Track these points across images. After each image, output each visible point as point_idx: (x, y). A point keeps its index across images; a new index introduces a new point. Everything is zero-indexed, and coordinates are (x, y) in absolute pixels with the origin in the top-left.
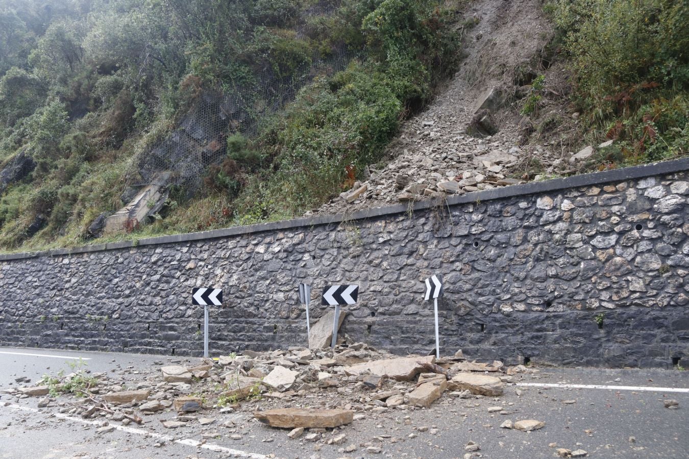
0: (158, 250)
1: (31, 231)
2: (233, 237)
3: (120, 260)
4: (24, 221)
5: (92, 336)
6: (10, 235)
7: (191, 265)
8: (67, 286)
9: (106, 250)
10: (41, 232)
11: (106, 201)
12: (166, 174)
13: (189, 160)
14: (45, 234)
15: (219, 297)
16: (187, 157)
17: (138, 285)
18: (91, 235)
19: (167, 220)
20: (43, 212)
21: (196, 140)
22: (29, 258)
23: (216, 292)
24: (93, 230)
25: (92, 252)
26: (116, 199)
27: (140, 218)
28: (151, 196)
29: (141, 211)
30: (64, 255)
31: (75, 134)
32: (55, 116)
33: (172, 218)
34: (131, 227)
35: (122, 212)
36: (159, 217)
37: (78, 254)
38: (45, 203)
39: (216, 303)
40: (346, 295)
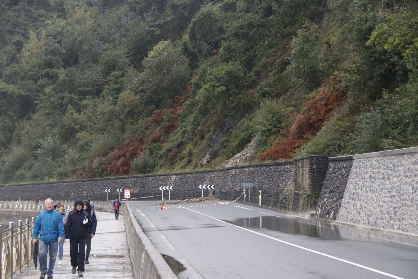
0: (203, 174)
2: (211, 172)
4: (185, 160)
6: (184, 164)
8: (189, 183)
9: (196, 173)
12: (211, 149)
16: (217, 143)
18: (194, 168)
20: (190, 157)
21: (220, 137)
24: (195, 166)
26: (200, 157)
27: (204, 164)
28: (207, 156)
29: (205, 161)
30: (189, 174)
31: (199, 128)
32: (196, 119)
33: (210, 163)
34: (202, 166)
35: (201, 161)
36: (207, 163)
37: (192, 173)
38: (190, 154)
39: (205, 188)
40: (212, 187)
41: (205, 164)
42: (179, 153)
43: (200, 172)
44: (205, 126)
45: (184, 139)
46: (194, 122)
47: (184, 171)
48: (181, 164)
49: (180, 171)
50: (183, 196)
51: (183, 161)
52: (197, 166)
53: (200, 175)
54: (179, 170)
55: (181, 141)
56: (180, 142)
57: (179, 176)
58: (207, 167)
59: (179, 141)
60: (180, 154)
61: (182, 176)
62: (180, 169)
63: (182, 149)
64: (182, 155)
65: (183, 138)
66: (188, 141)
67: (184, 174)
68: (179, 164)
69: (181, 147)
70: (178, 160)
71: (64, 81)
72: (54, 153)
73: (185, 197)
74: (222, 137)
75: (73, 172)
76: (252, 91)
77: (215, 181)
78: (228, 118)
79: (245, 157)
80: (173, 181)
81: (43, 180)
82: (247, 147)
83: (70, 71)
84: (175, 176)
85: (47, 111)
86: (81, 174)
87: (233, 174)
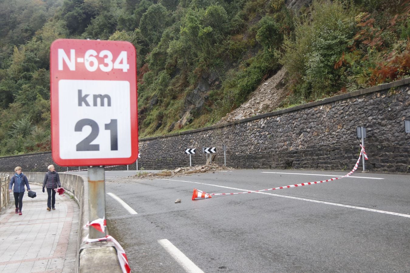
0: (185, 136)
1: (157, 127)
2: (200, 131)
3: (177, 139)
4: (154, 125)
5: (169, 165)
6: (151, 130)
7: (191, 141)
8: (164, 148)
9: (173, 136)
11: (175, 117)
12: (192, 106)
13: (200, 100)
14: (161, 129)
15: (194, 151)
17: (180, 148)
18: (170, 130)
19: (191, 124)
20: (160, 120)
21: (203, 92)
22: (154, 139)
23: (193, 149)
24: (171, 128)
25: (170, 136)
26: (177, 117)
27: (183, 124)
28: (187, 115)
29: (184, 121)
30: (163, 138)
31: (170, 87)
32: (164, 79)
33: (193, 123)
34: (181, 127)
35: (179, 121)
36: (188, 123)
37: (166, 137)
38: (161, 117)
39: (194, 153)
40: (212, 150)
41: (186, 125)
42: (143, 119)
43: (181, 134)
44: (176, 86)
45: (148, 105)
46: (162, 83)
47: (154, 136)
48: (148, 130)
49: (148, 137)
50: (156, 165)
51: (151, 125)
52: (174, 128)
53: (181, 138)
54: (146, 136)
55: (144, 108)
56: (143, 108)
57: (148, 142)
58: (188, 128)
59: (142, 107)
60: (145, 120)
61: (152, 142)
62: (148, 134)
63: (145, 115)
64: (147, 121)
65: (146, 104)
66: (152, 107)
67: (156, 138)
68: (144, 131)
69: (144, 113)
70: (142, 126)
71: (37, 79)
72: (25, 132)
73: (158, 166)
74: (206, 91)
75: (38, 146)
76: (240, 37)
77: (212, 143)
78: (213, 68)
79: (261, 105)
80: (141, 148)
81: (13, 154)
82: (254, 95)
83: (42, 72)
84: (143, 143)
85: (23, 102)
86: (45, 147)
87: (263, 125)
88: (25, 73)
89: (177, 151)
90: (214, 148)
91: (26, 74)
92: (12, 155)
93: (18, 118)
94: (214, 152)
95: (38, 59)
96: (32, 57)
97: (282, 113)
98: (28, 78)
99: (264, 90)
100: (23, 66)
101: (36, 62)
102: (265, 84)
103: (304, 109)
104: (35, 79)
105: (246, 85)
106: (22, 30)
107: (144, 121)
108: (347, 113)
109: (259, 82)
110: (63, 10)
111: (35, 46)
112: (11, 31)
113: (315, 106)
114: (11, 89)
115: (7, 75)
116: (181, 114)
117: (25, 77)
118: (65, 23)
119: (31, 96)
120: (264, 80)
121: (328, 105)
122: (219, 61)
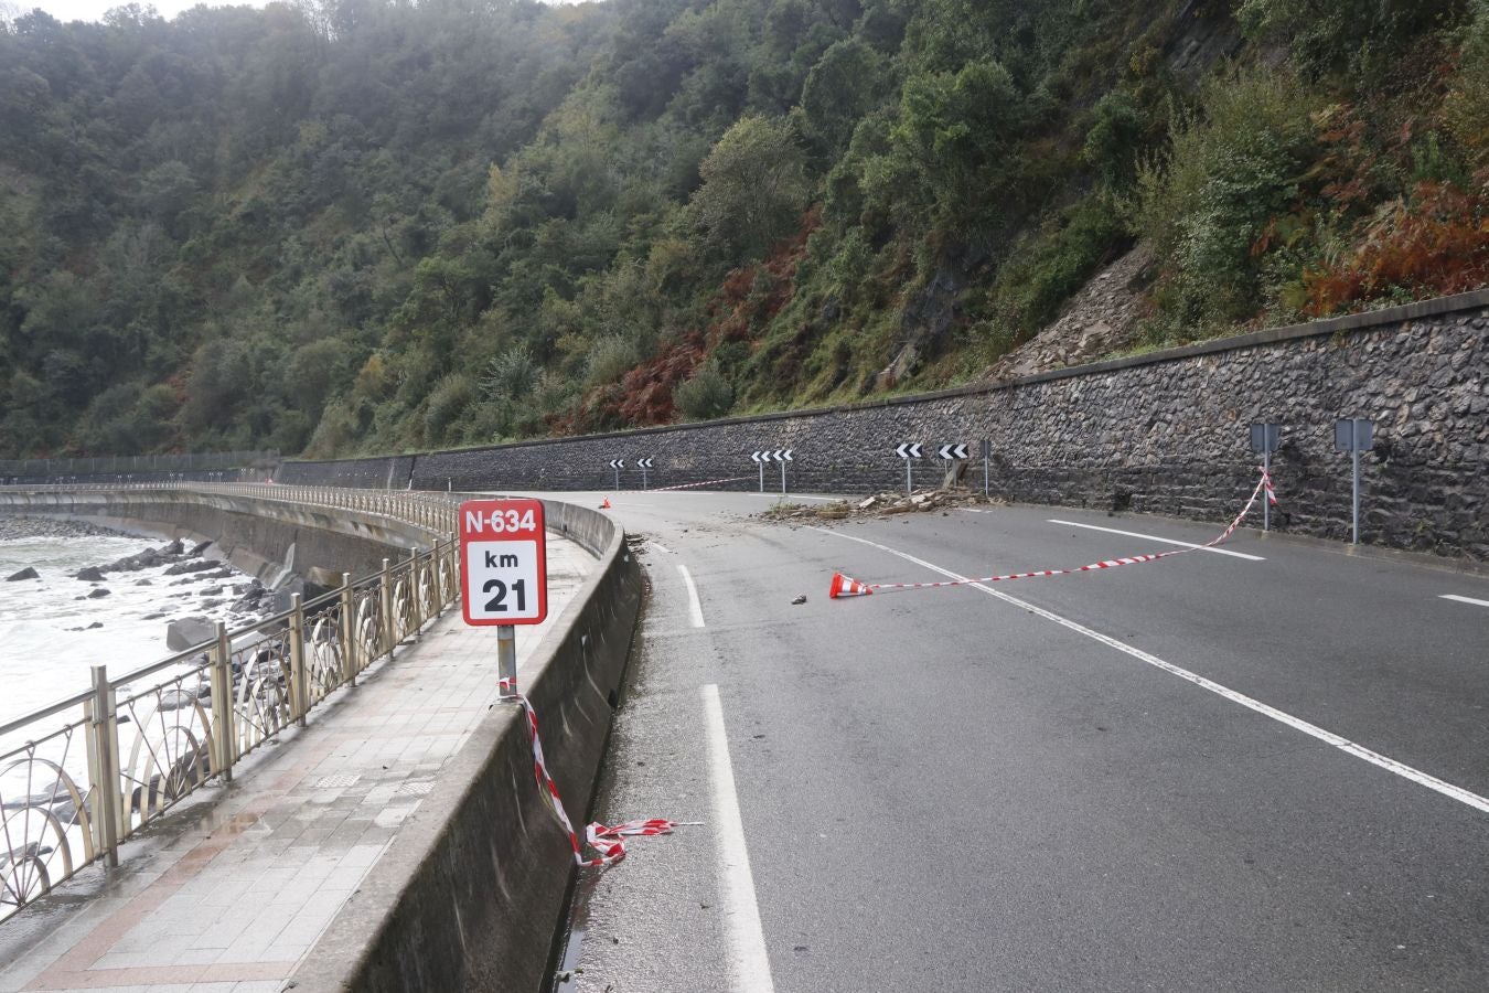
0: (900, 409)
1: (837, 382)
2: (935, 400)
3: (879, 416)
4: (829, 373)
5: (860, 482)
6: (821, 388)
7: (913, 423)
8: (848, 439)
9: (872, 407)
10: (842, 383)
11: (877, 358)
12: (921, 331)
13: (940, 314)
14: (844, 386)
15: (919, 450)
16: (939, 311)
17: (885, 439)
18: (865, 392)
19: (917, 378)
20: (843, 364)
21: (949, 292)
22: (826, 413)
23: (917, 446)
24: (867, 387)
25: (864, 409)
26: (884, 357)
27: (897, 377)
28: (909, 353)
29: (901, 369)
30: (847, 411)
31: (869, 277)
32: (853, 257)
33: (921, 375)
34: (892, 385)
35: (887, 370)
36: (909, 375)
37: (855, 410)
38: (844, 354)
39: (917, 455)
40: (958, 451)
41: (905, 379)
42: (804, 358)
43: (890, 404)
44: (886, 272)
45: (815, 320)
46: (849, 265)
47: (826, 405)
48: (814, 387)
49: (812, 407)
50: (828, 481)
51: (820, 376)
52: (876, 387)
53: (889, 414)
54: (807, 402)
55: (806, 327)
56: (803, 328)
57: (812, 421)
58: (909, 388)
59: (802, 325)
60: (808, 360)
61: (822, 420)
62: (814, 399)
63: (809, 346)
64: (812, 362)
65: (812, 317)
66: (826, 324)
67: (830, 412)
68: (803, 390)
69: (807, 342)
70: (801, 376)
71: (546, 246)
72: (519, 385)
73: (835, 483)
74: (958, 289)
75: (549, 421)
76: (1047, 144)
77: (961, 431)
78: (975, 229)
79: (1085, 336)
80: (793, 434)
81: (490, 441)
82: (1072, 307)
83: (557, 226)
84: (798, 421)
85: (513, 306)
86: (564, 426)
87: (1075, 395)
88: (518, 229)
89: (880, 449)
90: (962, 447)
91: (518, 233)
92: (488, 445)
93: (502, 348)
94: (963, 455)
95: (549, 193)
96: (533, 188)
97: (1119, 366)
98: (524, 244)
99: (1099, 295)
100: (512, 211)
101: (543, 201)
102: (1103, 276)
103: (1165, 361)
104: (542, 245)
105: (1054, 279)
106: (513, 111)
107: (805, 363)
108: (1249, 383)
109: (1088, 271)
110: (611, 59)
111: (543, 159)
112: (487, 117)
113: (1188, 358)
114: (485, 274)
115: (475, 236)
116: (893, 349)
117: (517, 241)
118: (617, 90)
119: (532, 290)
120: (1102, 263)
121: (1214, 358)
122: (990, 210)
